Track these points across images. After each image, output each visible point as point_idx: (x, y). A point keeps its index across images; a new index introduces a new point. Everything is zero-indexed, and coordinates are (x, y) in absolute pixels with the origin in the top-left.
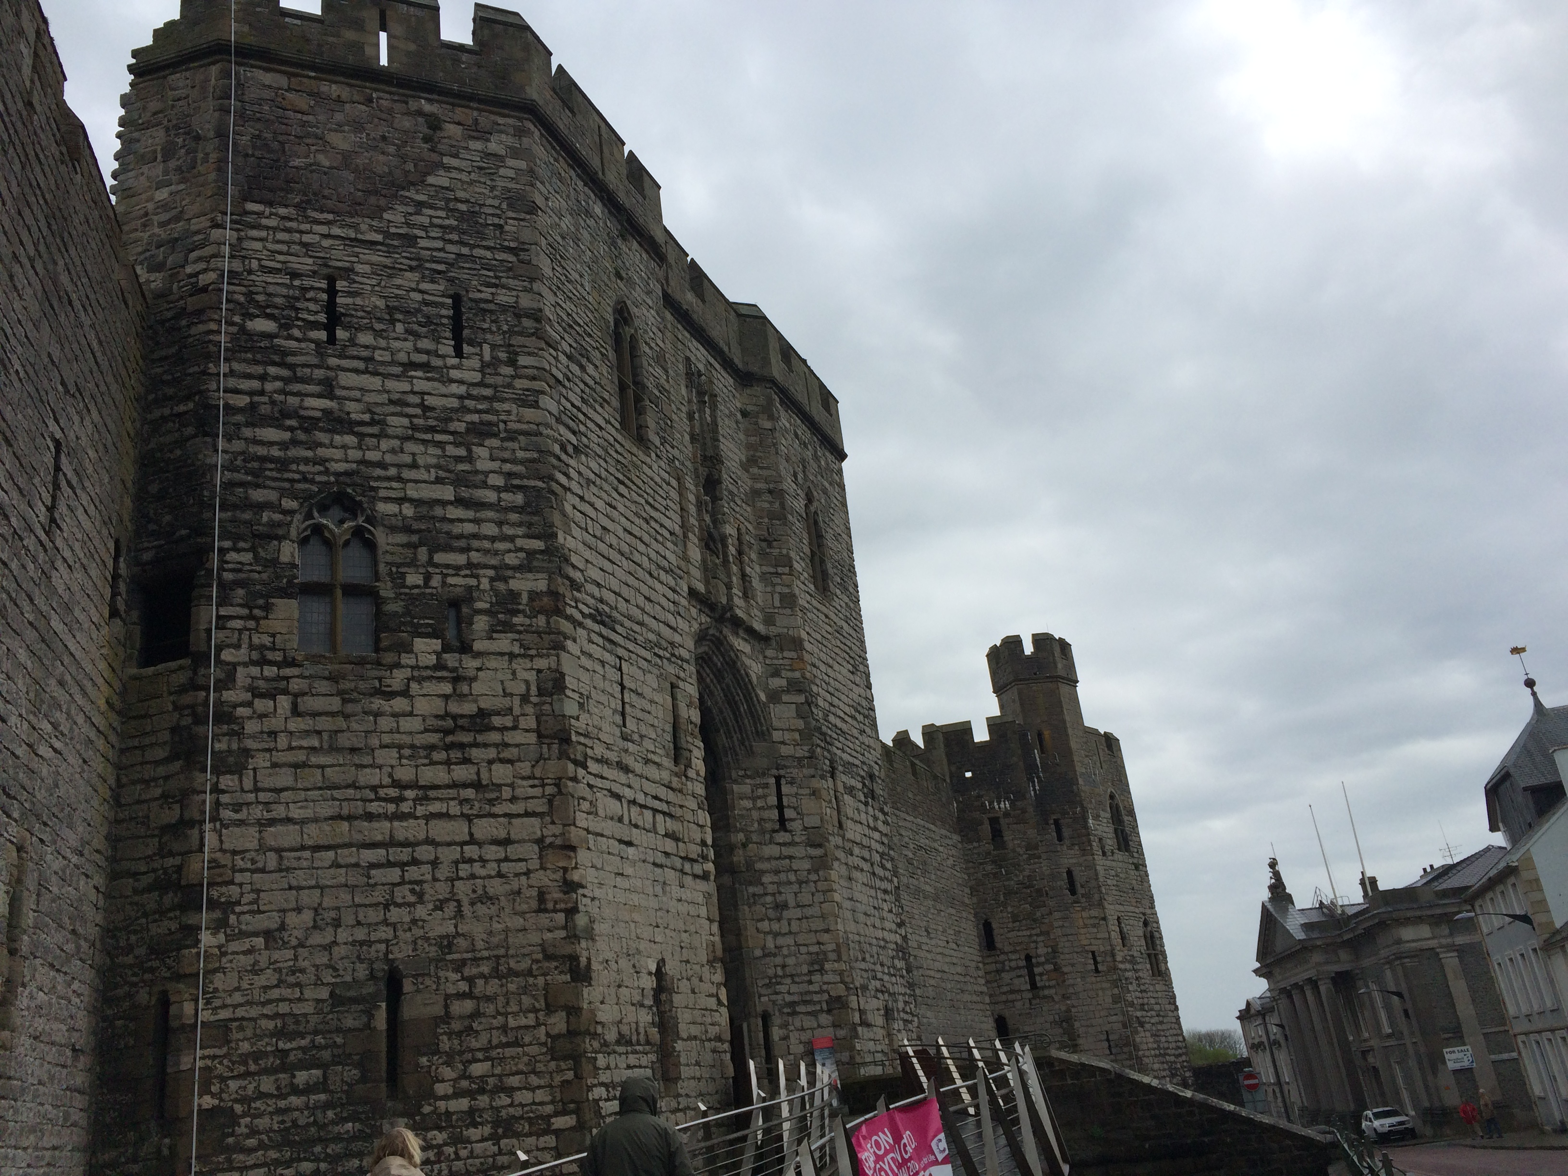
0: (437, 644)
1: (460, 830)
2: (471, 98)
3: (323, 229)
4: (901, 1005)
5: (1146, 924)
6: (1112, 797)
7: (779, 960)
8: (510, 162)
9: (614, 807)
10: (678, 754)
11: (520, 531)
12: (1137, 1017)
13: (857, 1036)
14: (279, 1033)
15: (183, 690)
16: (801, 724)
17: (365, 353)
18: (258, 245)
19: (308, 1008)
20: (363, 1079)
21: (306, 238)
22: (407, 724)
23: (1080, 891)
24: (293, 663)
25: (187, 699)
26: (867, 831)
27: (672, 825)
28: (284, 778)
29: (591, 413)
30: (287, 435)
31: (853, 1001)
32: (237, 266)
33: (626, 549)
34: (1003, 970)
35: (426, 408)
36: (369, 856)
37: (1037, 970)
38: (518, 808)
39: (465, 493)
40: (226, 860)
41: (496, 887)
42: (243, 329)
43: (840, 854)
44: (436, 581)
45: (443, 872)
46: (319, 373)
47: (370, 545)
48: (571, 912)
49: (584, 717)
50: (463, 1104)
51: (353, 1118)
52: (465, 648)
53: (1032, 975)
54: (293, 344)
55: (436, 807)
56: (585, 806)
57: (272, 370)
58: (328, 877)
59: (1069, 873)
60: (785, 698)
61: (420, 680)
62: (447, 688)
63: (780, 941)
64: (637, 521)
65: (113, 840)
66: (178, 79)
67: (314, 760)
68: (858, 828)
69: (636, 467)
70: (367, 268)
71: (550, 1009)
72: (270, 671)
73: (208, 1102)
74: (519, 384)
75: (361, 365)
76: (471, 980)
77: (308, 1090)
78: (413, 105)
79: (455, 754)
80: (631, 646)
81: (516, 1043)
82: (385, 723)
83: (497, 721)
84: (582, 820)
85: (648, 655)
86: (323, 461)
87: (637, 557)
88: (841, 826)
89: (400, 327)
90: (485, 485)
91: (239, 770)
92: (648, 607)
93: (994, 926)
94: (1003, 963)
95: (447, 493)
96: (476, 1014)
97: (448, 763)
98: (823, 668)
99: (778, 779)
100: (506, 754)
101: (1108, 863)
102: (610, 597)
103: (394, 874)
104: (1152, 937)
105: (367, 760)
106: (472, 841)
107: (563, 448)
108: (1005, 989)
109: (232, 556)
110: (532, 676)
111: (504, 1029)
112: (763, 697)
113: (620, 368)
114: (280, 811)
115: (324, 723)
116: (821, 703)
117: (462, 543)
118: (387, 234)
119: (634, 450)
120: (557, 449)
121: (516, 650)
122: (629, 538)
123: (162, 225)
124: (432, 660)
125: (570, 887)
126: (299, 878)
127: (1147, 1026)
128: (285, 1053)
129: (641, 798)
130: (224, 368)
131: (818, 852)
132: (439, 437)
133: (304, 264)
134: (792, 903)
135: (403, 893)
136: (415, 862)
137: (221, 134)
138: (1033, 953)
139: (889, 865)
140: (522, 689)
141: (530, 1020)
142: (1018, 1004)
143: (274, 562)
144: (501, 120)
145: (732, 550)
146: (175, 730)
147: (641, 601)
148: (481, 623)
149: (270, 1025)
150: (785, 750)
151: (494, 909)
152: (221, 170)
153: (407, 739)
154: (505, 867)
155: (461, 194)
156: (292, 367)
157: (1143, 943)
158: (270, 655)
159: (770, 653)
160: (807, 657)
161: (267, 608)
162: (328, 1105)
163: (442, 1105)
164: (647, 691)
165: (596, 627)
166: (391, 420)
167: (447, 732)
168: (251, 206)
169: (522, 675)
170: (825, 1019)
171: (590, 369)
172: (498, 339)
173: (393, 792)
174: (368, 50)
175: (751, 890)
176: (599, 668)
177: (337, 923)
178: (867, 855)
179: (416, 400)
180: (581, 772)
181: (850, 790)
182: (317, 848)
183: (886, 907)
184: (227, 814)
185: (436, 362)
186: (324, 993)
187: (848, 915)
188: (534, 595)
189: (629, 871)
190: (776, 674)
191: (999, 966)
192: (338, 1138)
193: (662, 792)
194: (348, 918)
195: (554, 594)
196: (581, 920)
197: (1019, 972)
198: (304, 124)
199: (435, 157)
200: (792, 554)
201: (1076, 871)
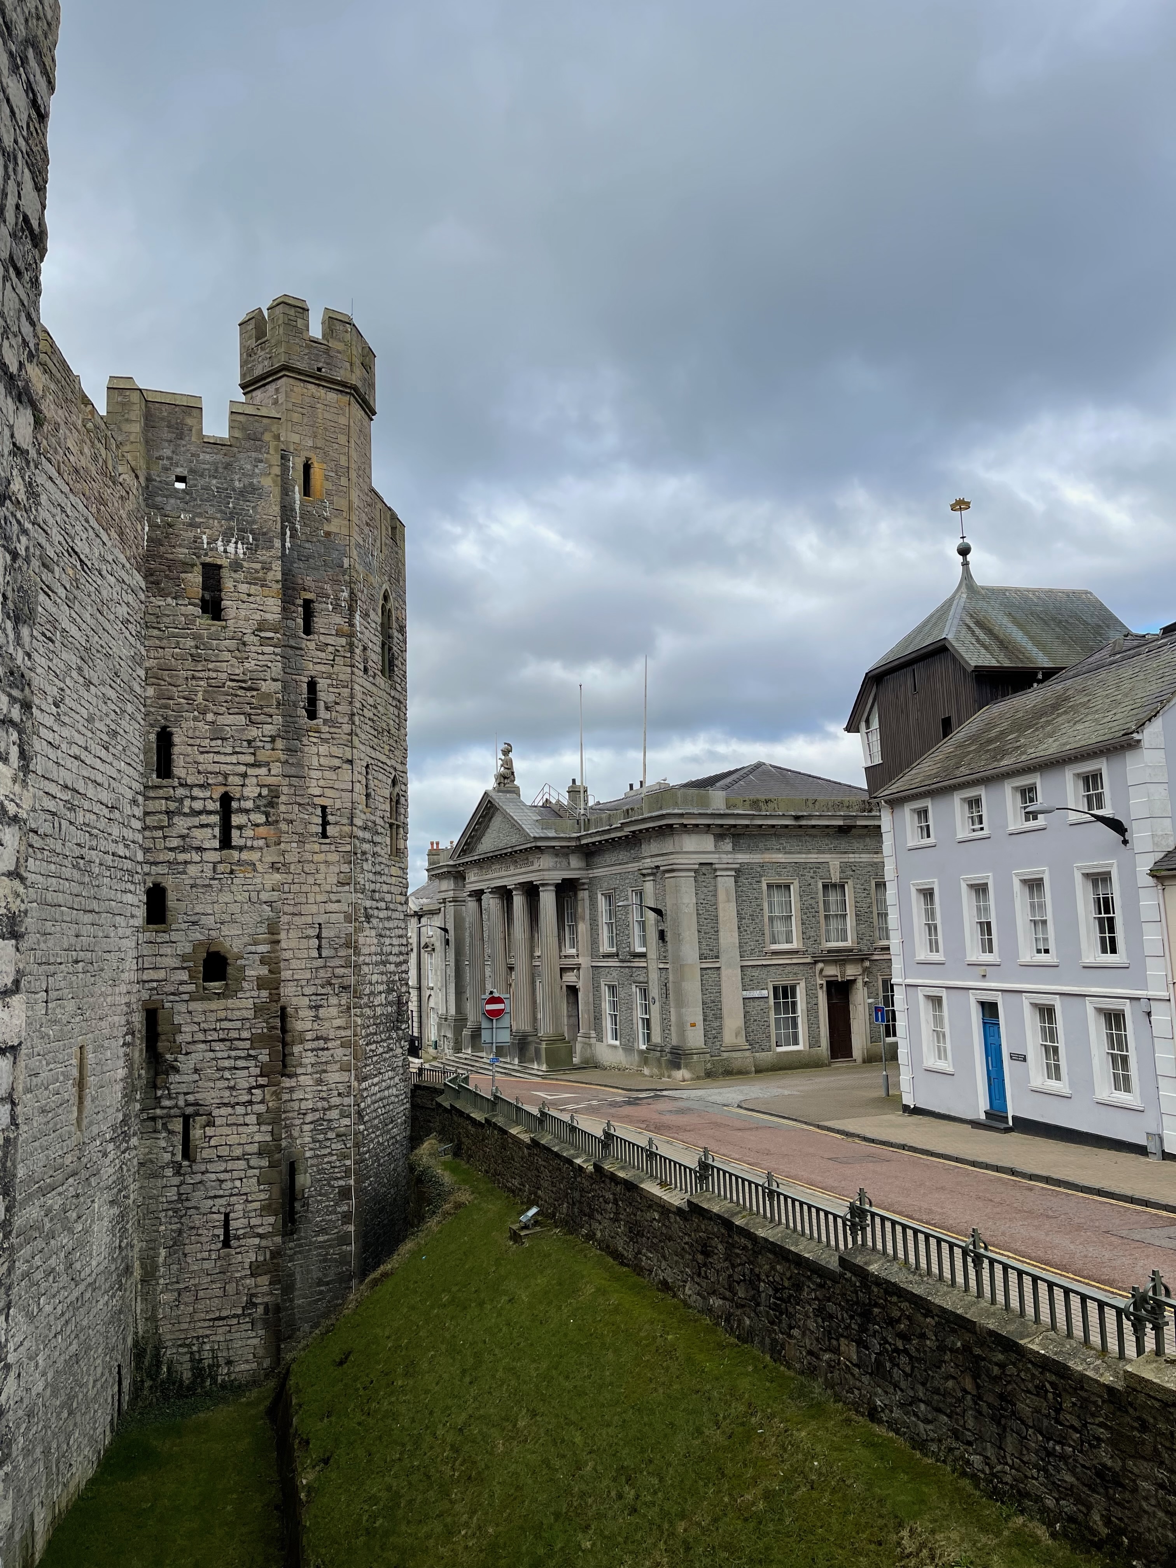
5: (394, 782)
6: (386, 597)
12: (365, 909)
23: (322, 713)
34: (179, 812)
37: (236, 820)
53: (226, 828)
59: (312, 686)
93: (176, 739)
94: (181, 801)
101: (368, 686)
104: (398, 802)
108: (175, 843)
127: (375, 921)
138: (235, 792)
142: (192, 870)
157: (387, 806)
191: (173, 806)
197: (205, 820)
201: (322, 684)
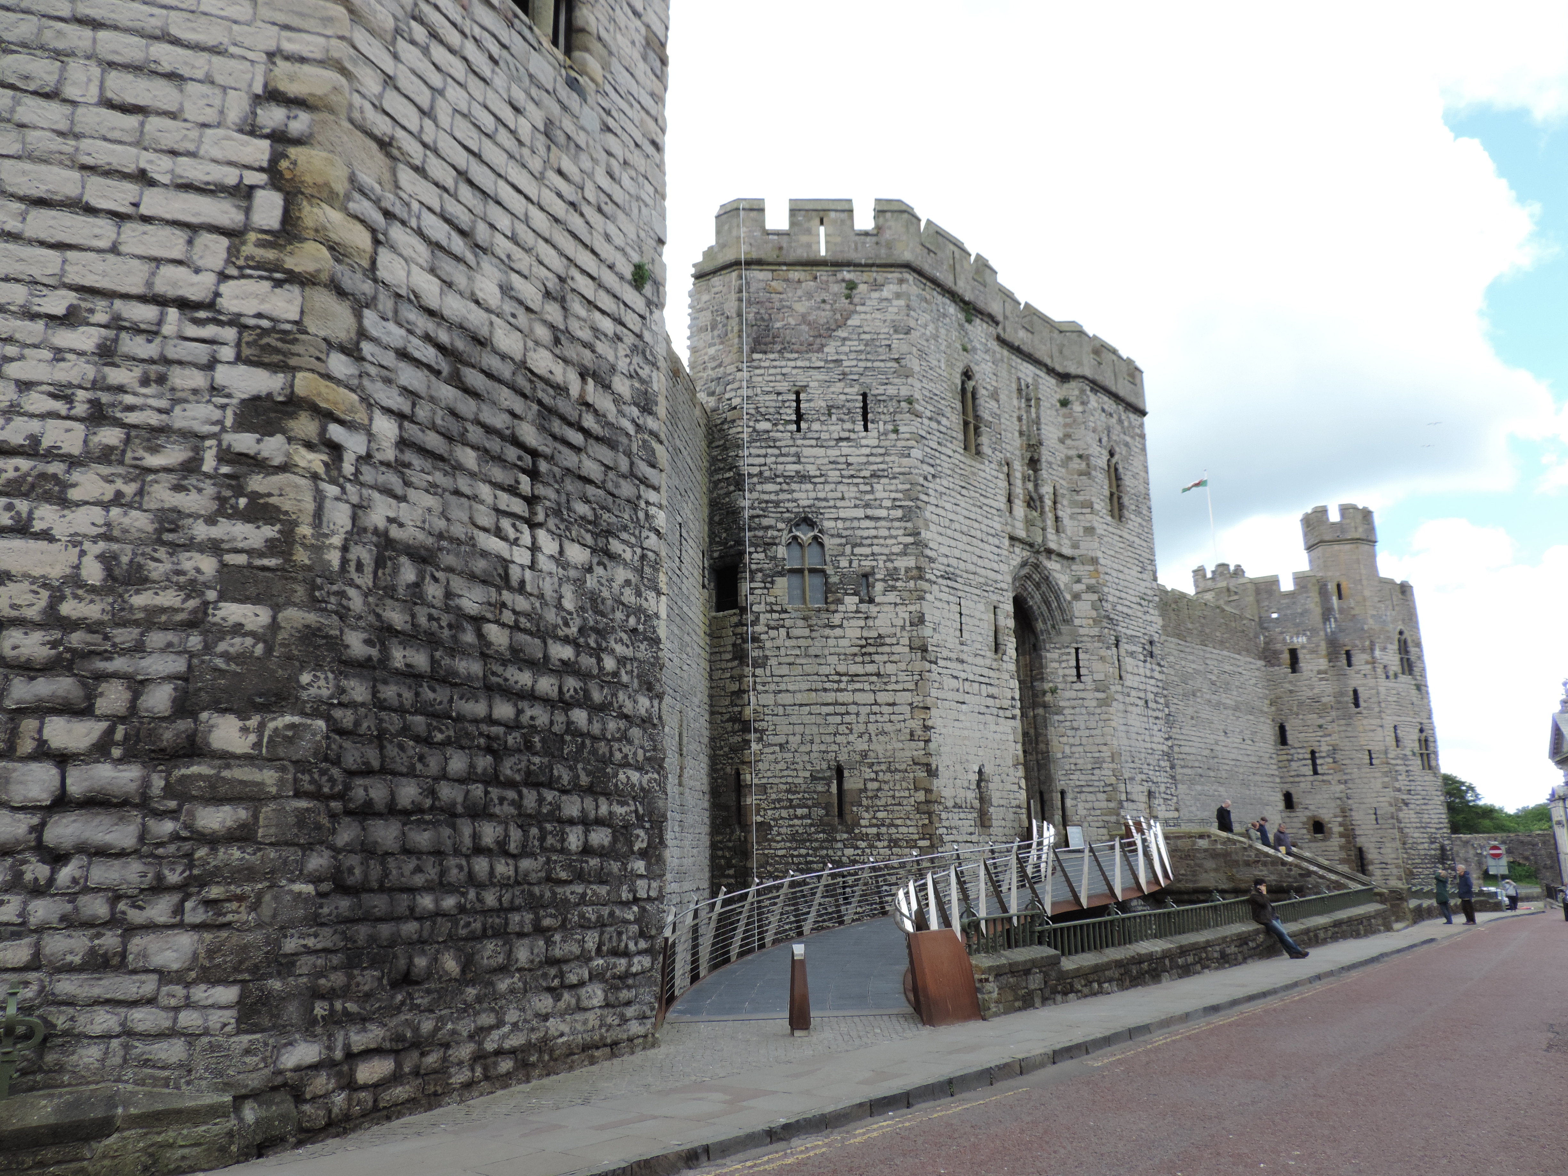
0: (856, 599)
1: (869, 698)
2: (872, 265)
3: (792, 364)
4: (1162, 789)
5: (1421, 731)
6: (1401, 633)
7: (1072, 760)
8: (896, 302)
9: (954, 683)
10: (997, 647)
11: (901, 532)
12: (1403, 800)
13: (1122, 807)
14: (788, 791)
15: (736, 625)
16: (1094, 614)
17: (816, 435)
18: (760, 379)
19: (801, 781)
20: (827, 815)
21: (784, 371)
22: (842, 642)
23: (1362, 703)
24: (786, 612)
25: (739, 630)
26: (1144, 680)
27: (992, 690)
28: (785, 670)
29: (943, 450)
30: (778, 487)
31: (1122, 787)
32: (750, 392)
33: (965, 529)
34: (1292, 760)
35: (849, 464)
36: (826, 710)
37: (1319, 761)
38: (899, 687)
39: (870, 512)
40: (760, 709)
41: (888, 727)
42: (755, 430)
43: (1119, 697)
44: (855, 564)
45: (862, 719)
46: (793, 450)
47: (821, 545)
48: (927, 741)
49: (936, 636)
50: (874, 830)
51: (823, 832)
52: (871, 601)
53: (1314, 765)
54: (779, 435)
55: (858, 686)
56: (936, 685)
57: (770, 451)
58: (807, 719)
59: (1355, 692)
60: (1084, 596)
61: (848, 619)
62: (862, 623)
63: (1074, 749)
64: (974, 509)
65: (711, 696)
66: (716, 280)
67: (798, 661)
68: (1137, 678)
69: (974, 474)
70: (816, 384)
71: (916, 789)
72: (776, 616)
73: (759, 819)
74: (900, 444)
75: (814, 442)
76: (876, 773)
77: (802, 817)
78: (839, 276)
79: (867, 658)
80: (967, 589)
81: (899, 804)
82: (832, 642)
83: (888, 641)
84: (934, 693)
85: (978, 592)
86: (795, 501)
87: (973, 532)
88: (1121, 678)
89: (834, 417)
90: (881, 507)
91: (763, 666)
92: (980, 562)
93: (1288, 728)
94: (1292, 755)
95: (860, 513)
96: (879, 789)
97: (863, 663)
98: (1114, 574)
99: (1077, 649)
100: (893, 658)
101: (1391, 685)
102: (954, 562)
103: (838, 719)
104: (1426, 741)
105: (823, 661)
106: (876, 703)
107: (926, 478)
108: (1292, 773)
109: (755, 556)
110: (907, 615)
111: (893, 797)
112: (1068, 597)
113: (964, 412)
114: (783, 687)
115: (802, 642)
116: (1110, 598)
117: (869, 541)
118: (826, 361)
119: (973, 463)
120: (921, 480)
121: (898, 601)
122: (968, 522)
123: (713, 369)
124: (854, 608)
125: (926, 728)
126: (793, 719)
127: (1411, 806)
128: (791, 800)
129: (971, 677)
130: (746, 453)
131: (1101, 695)
132: (856, 481)
133: (783, 386)
134: (1082, 727)
135: (842, 729)
136: (848, 713)
137: (740, 315)
138: (1316, 749)
139: (1162, 700)
140: (901, 623)
141: (907, 794)
142: (1302, 785)
143: (774, 558)
144: (890, 276)
145: (1048, 502)
146: (734, 645)
147: (975, 559)
148: (879, 587)
149: (784, 787)
150: (1082, 631)
151: (887, 739)
152: (740, 337)
153: (842, 651)
154: (893, 717)
155: (866, 329)
156: (779, 448)
157: (1417, 744)
158: (775, 608)
159: (1074, 567)
160: (1100, 569)
161: (772, 582)
162: (811, 825)
163: (864, 830)
164: (978, 615)
165: (945, 582)
166: (830, 473)
167: (862, 647)
168: (756, 356)
169: (901, 615)
170: (1102, 796)
171: (944, 421)
172: (888, 418)
173: (836, 678)
174: (814, 247)
175: (1056, 717)
176: (946, 606)
177: (812, 742)
178: (1142, 695)
179: (843, 460)
180: (934, 666)
181: (1132, 654)
182: (801, 705)
183: (1156, 728)
184: (759, 687)
185: (853, 436)
186: (808, 774)
187: (1123, 735)
188: (907, 570)
189: (962, 717)
190: (1079, 581)
191: (1289, 757)
192: (816, 840)
193: (986, 672)
194: (817, 740)
195: (919, 568)
196: (932, 746)
197: (1305, 763)
198: (781, 300)
199: (851, 307)
200: (1094, 499)
201: (1360, 690)
